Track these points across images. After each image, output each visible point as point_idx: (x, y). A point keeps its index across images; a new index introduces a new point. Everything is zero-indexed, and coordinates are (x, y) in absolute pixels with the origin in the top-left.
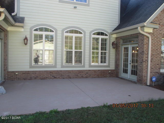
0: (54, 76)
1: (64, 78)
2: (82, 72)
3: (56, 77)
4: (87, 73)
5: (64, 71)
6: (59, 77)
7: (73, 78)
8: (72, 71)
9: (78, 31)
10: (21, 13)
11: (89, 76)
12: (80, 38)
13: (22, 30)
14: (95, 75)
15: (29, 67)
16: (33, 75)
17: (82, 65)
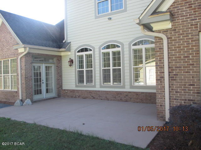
0: (93, 96)
1: (102, 100)
2: (121, 94)
3: (95, 98)
4: (126, 96)
5: (102, 91)
6: (97, 98)
7: (111, 100)
8: (110, 91)
9: (115, 45)
10: (68, 39)
11: (130, 100)
12: (119, 53)
13: (69, 53)
14: (137, 99)
15: (75, 86)
16: (77, 94)
17: (122, 85)
